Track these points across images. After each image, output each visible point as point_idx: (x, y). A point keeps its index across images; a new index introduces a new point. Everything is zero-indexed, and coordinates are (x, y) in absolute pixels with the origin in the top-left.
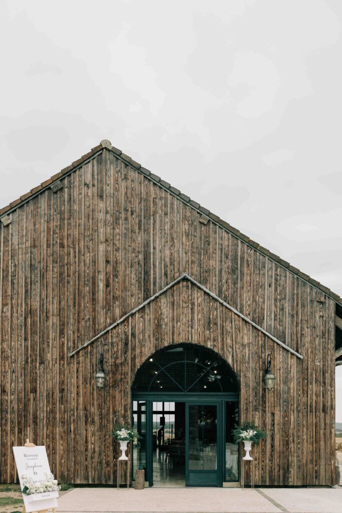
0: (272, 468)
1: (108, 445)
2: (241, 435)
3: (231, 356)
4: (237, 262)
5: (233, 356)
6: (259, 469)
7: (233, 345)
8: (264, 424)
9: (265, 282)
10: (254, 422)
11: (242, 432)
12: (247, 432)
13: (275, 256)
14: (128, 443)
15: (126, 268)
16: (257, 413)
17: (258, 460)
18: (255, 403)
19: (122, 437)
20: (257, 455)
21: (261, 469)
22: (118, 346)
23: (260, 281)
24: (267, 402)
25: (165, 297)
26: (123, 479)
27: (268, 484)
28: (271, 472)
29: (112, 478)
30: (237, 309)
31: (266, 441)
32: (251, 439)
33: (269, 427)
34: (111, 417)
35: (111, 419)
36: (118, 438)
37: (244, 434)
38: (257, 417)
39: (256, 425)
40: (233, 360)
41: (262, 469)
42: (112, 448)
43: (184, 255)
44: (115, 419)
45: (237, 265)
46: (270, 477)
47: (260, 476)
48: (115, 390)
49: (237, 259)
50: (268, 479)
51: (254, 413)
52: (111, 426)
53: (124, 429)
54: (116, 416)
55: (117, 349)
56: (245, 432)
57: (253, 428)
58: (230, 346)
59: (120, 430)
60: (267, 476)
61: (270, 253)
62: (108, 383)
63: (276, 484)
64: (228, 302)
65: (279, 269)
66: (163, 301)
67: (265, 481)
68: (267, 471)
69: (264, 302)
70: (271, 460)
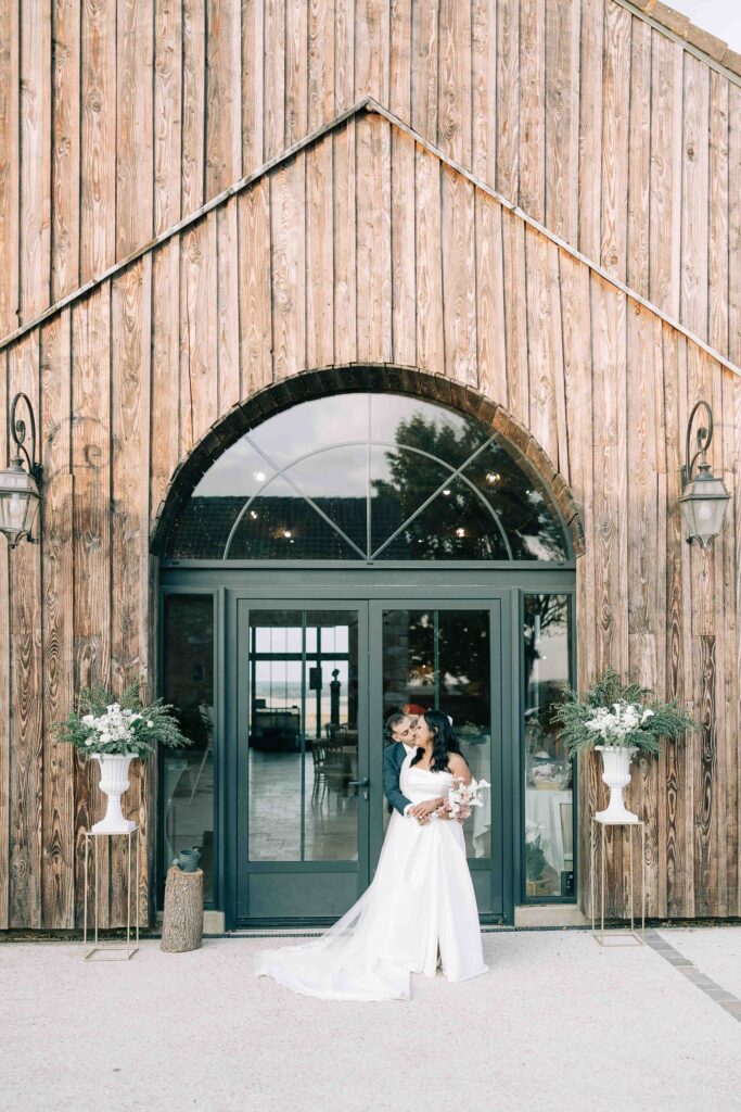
0: (705, 851)
1: (55, 769)
2: (593, 725)
3: (546, 417)
4: (568, 61)
5: (554, 417)
6: (657, 855)
7: (553, 376)
8: (674, 679)
9: (670, 140)
10: (634, 673)
11: (591, 711)
12: (612, 711)
13: (713, 40)
14: (135, 762)
15: (134, 70)
16: (649, 637)
17: (652, 821)
18: (638, 599)
19: (105, 739)
20: (649, 802)
21: (663, 856)
22: (97, 374)
23: (656, 134)
24: (686, 592)
25: (289, 181)
26: (117, 907)
27: (690, 913)
28: (701, 866)
29: (70, 904)
30: (566, 237)
31: (683, 746)
32: (632, 739)
33: (691, 690)
34: (68, 655)
35: (69, 668)
36: (88, 742)
37: (602, 721)
38: (648, 652)
39: (646, 683)
40: (554, 431)
41: (670, 856)
42: (70, 783)
43: (363, 26)
44: (85, 665)
45: (567, 71)
46: (700, 885)
47: (663, 884)
48: (87, 551)
49: (567, 50)
50: (690, 895)
51: (636, 636)
52: (64, 695)
53: (116, 706)
54: (88, 656)
55: (96, 385)
56: (602, 711)
57: (635, 694)
58: (544, 378)
59: (101, 712)
60: (690, 880)
61: (691, 28)
62: (58, 521)
63: (721, 911)
64: (534, 211)
65: (724, 92)
66: (278, 199)
67: (680, 902)
68: (689, 864)
69: (669, 214)
70: (702, 821)
